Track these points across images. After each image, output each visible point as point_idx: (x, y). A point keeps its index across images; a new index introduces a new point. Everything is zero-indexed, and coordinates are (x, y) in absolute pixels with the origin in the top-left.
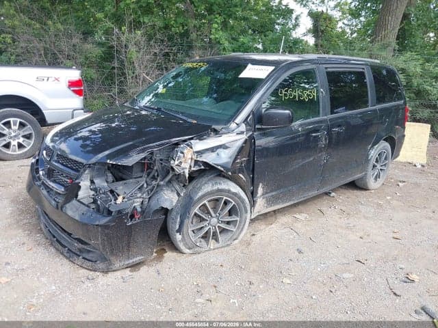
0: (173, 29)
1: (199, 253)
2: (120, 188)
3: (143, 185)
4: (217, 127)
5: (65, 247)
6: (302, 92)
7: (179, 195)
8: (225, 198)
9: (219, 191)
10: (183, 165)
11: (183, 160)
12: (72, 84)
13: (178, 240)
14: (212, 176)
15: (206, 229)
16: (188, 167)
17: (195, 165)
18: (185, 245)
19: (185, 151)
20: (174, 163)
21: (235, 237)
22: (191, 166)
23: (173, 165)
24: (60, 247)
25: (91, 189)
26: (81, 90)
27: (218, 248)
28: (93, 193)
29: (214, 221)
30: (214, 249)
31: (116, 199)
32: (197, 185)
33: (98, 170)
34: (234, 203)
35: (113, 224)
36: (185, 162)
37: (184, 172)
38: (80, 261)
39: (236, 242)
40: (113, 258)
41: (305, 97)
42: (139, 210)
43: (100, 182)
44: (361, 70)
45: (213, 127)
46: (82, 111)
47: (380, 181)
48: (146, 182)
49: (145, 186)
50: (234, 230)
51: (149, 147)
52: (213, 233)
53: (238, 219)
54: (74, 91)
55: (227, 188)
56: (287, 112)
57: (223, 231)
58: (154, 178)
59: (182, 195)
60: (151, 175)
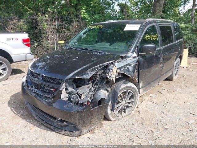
0: (62, 13)
1: (119, 120)
2: (80, 90)
3: (91, 88)
4: (123, 55)
5: (52, 125)
6: (153, 36)
7: (108, 91)
8: (129, 91)
9: (127, 87)
10: (112, 76)
11: (112, 73)
12: (24, 41)
13: (109, 114)
14: (125, 80)
15: (121, 107)
16: (115, 76)
17: (118, 75)
18: (112, 116)
19: (113, 69)
20: (108, 75)
21: (133, 109)
22: (116, 76)
23: (108, 76)
24: (49, 126)
25: (67, 93)
26: (29, 44)
27: (126, 116)
28: (68, 95)
29: (124, 102)
30: (125, 117)
31: (80, 97)
32: (118, 85)
33: (70, 82)
34: (132, 93)
35: (85, 110)
36: (113, 74)
37: (113, 80)
38: (63, 132)
39: (133, 112)
40: (83, 128)
41: (154, 39)
42: (90, 101)
43: (70, 89)
44: (169, 25)
45: (121, 55)
46: (30, 54)
47: (177, 75)
48: (93, 86)
49: (92, 88)
50: (132, 106)
51: (95, 68)
52: (124, 108)
53: (134, 100)
54: (25, 44)
55: (130, 86)
56: (154, 45)
57: (128, 107)
58: (96, 84)
59: (110, 91)
60: (95, 83)
